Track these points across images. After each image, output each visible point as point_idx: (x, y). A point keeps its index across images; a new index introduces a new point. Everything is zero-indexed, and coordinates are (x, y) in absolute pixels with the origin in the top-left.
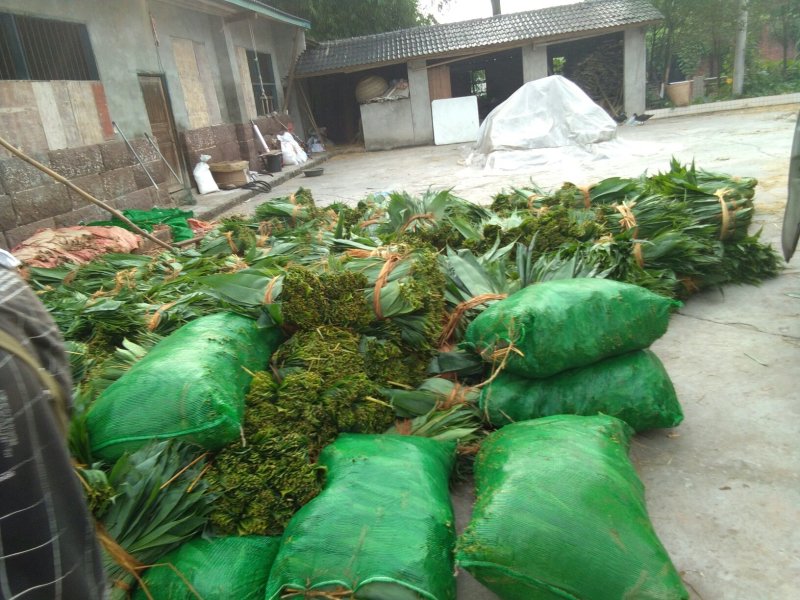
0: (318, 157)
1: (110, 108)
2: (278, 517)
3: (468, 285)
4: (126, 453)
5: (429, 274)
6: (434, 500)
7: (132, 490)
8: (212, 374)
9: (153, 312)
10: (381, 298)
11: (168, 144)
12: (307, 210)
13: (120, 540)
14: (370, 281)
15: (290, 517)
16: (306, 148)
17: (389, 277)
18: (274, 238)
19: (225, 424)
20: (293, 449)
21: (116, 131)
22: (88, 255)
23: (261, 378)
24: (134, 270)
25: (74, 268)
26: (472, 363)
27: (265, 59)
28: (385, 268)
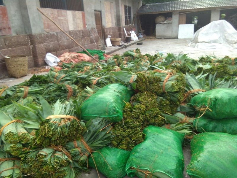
0: (141, 39)
1: (86, 20)
2: (130, 146)
3: (192, 85)
4: (91, 119)
5: (181, 80)
6: (178, 151)
7: (92, 130)
8: (116, 101)
9: (95, 80)
10: (165, 86)
11: (100, 31)
12: (139, 55)
13: (87, 142)
14: (162, 80)
15: (134, 146)
16: (138, 36)
17: (169, 80)
18: (128, 62)
19: (118, 116)
20: (136, 127)
21: (87, 27)
22: (77, 61)
23: (128, 104)
24: (89, 67)
25: (74, 64)
26: (192, 110)
27: (129, 8)
28: (167, 77)
